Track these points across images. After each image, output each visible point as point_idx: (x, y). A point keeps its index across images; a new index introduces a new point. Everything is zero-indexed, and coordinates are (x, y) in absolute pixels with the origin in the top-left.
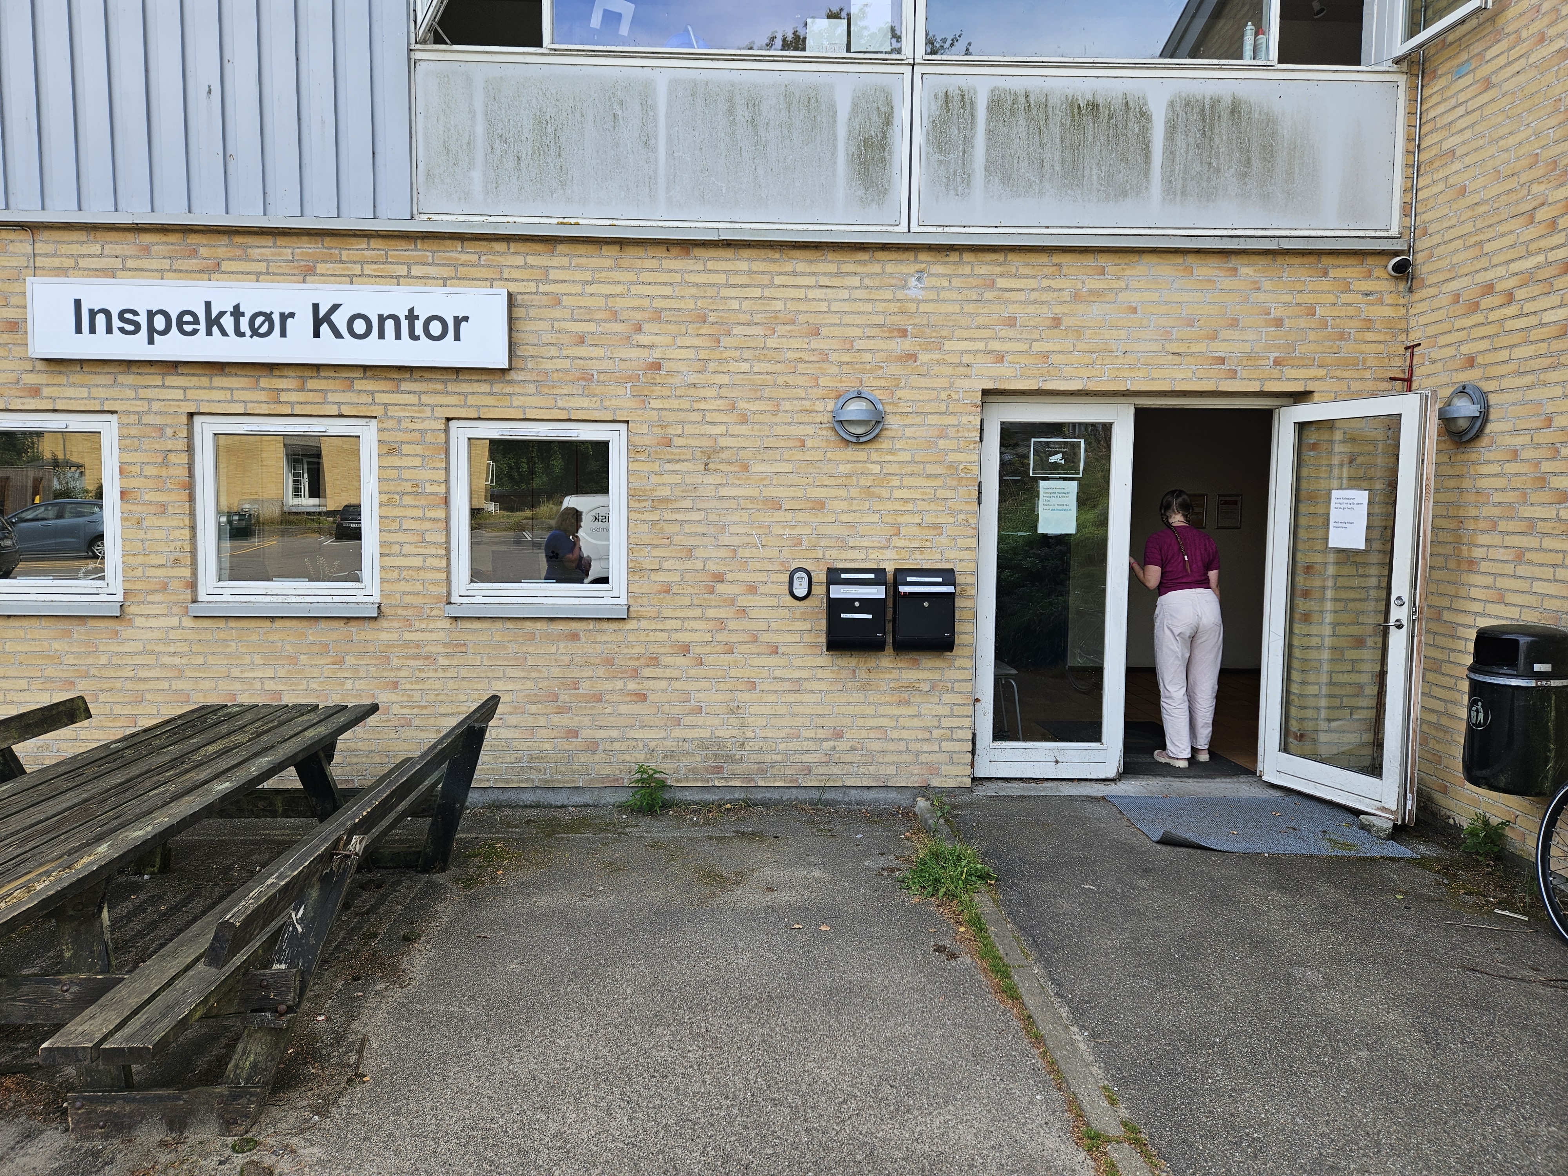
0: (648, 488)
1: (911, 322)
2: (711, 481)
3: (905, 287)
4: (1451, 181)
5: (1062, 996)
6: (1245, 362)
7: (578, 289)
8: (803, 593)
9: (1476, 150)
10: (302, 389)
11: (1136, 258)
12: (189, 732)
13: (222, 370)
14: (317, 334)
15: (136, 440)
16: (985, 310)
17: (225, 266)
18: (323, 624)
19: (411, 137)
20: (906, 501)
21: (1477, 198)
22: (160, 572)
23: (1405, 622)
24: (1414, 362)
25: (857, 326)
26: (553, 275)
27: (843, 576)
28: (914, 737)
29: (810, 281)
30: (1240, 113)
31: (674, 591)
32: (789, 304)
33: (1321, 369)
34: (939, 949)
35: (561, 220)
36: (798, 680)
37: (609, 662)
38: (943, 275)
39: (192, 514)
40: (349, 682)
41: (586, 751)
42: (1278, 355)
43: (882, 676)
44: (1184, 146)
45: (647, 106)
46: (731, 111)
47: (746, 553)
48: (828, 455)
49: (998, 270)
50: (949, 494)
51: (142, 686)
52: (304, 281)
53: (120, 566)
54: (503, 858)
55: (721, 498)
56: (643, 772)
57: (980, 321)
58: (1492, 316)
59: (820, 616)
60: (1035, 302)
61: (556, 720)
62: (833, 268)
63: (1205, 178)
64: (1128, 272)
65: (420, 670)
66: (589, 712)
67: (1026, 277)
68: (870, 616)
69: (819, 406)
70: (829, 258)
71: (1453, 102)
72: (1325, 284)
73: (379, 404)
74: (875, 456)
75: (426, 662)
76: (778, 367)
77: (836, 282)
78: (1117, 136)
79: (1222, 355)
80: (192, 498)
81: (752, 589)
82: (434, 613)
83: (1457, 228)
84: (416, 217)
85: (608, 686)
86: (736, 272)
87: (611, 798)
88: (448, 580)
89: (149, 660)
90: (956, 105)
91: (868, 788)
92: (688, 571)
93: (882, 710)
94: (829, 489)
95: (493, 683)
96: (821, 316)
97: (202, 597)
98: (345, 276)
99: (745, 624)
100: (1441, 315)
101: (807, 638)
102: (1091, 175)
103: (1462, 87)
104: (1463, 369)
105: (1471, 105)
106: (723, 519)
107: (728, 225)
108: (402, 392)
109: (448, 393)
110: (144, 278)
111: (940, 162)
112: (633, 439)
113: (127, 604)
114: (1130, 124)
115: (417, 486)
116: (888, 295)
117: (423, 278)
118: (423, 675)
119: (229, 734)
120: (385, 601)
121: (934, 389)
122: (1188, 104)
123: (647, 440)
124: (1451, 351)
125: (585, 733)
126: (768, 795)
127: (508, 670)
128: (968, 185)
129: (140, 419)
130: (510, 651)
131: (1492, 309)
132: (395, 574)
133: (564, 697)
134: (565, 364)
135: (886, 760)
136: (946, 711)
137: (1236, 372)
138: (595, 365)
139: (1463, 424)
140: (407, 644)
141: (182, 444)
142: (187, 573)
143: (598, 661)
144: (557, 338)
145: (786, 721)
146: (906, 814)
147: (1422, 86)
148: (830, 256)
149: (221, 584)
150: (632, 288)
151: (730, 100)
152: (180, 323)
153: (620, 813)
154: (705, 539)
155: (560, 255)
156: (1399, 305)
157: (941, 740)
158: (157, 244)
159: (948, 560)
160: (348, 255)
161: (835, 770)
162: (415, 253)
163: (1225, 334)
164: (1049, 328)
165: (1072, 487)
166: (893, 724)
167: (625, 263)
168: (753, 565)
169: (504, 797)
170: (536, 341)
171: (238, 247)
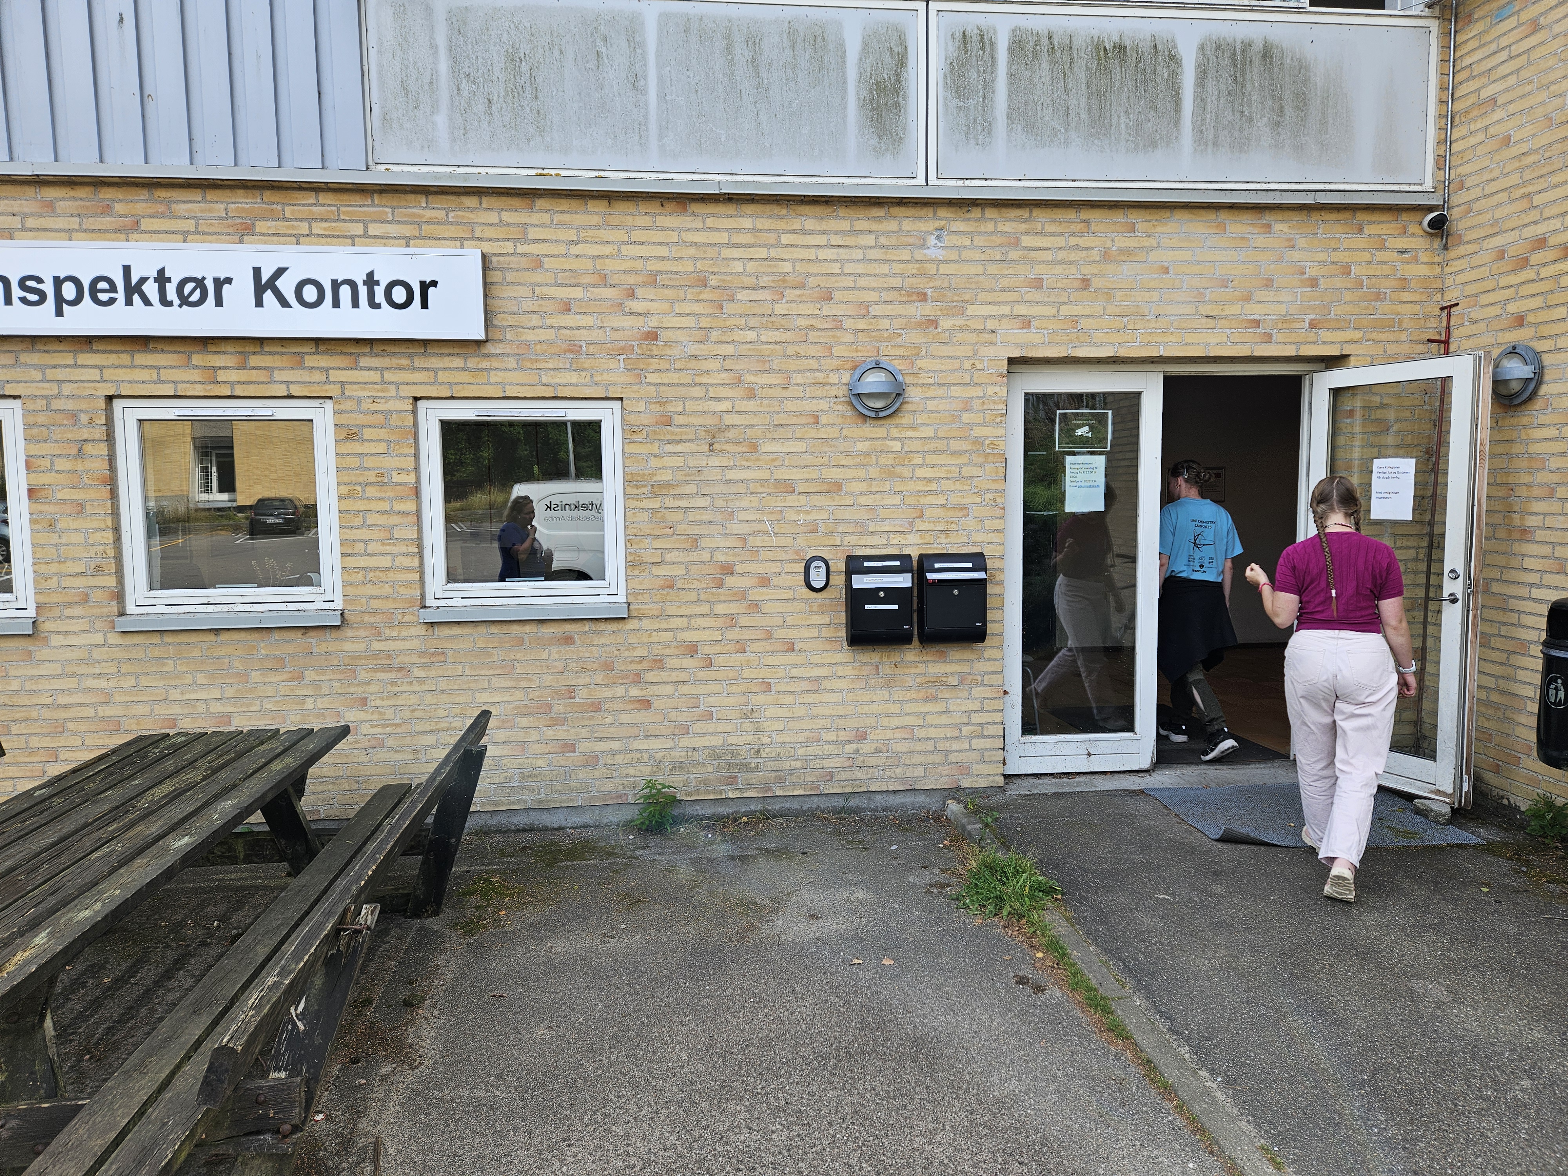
0: (646, 472)
1: (931, 285)
2: (717, 464)
3: (923, 246)
4: (1492, 131)
5: (1177, 1033)
6: (1280, 326)
7: (561, 249)
8: (821, 584)
9: (1523, 97)
10: (243, 367)
11: (1166, 214)
12: (128, 772)
13: (146, 345)
14: (259, 303)
15: (44, 429)
16: (1010, 271)
17: (145, 224)
18: (277, 636)
19: (363, 75)
20: (929, 480)
21: (1524, 148)
22: (79, 582)
23: (1460, 596)
24: (1452, 323)
25: (873, 289)
26: (533, 233)
27: (866, 564)
28: (943, 736)
29: (821, 240)
30: (1272, 57)
31: (679, 585)
32: (798, 266)
33: (1357, 332)
34: (1022, 981)
35: (540, 171)
36: (817, 679)
37: (608, 667)
38: (965, 233)
39: (116, 513)
40: (310, 700)
41: (584, 766)
42: (1313, 317)
43: (907, 671)
44: (1215, 93)
45: (635, 42)
46: (728, 49)
47: (757, 541)
48: (845, 432)
49: (1023, 227)
50: (975, 472)
51: (62, 714)
52: (241, 242)
53: (30, 576)
54: (502, 895)
55: (728, 482)
56: (652, 788)
57: (1004, 283)
58: (1544, 272)
59: (839, 608)
60: (1062, 262)
61: (550, 733)
62: (845, 225)
63: (1237, 127)
64: (1159, 229)
65: (393, 684)
66: (587, 723)
67: (1053, 234)
68: (896, 607)
69: (834, 378)
70: (841, 214)
71: (1493, 47)
72: (1360, 241)
73: (334, 383)
74: (895, 433)
75: (399, 675)
76: (788, 336)
77: (849, 241)
78: (1145, 81)
79: (1257, 317)
80: (114, 495)
81: (765, 581)
82: (406, 619)
83: (1500, 180)
84: (372, 167)
85: (607, 693)
86: (739, 230)
87: (614, 817)
88: (422, 581)
89: (71, 684)
90: (974, 45)
91: (895, 792)
92: (693, 563)
93: (908, 708)
94: (847, 470)
95: (478, 695)
96: (834, 279)
97: (131, 609)
98: (290, 235)
99: (757, 620)
100: (1484, 272)
101: (826, 633)
102: (1119, 124)
103: (1503, 31)
104: (1511, 328)
105: (1515, 50)
106: (730, 504)
107: (729, 178)
108: (362, 369)
109: (415, 369)
110: (48, 239)
111: (959, 108)
112: (628, 418)
113: (41, 620)
114: (1159, 69)
115: (382, 475)
116: (905, 255)
117: (382, 237)
118: (396, 689)
119: (177, 772)
120: (349, 608)
121: (957, 358)
122: (1218, 47)
123: (645, 419)
124: (1496, 310)
125: (584, 747)
126: (787, 805)
127: (494, 680)
128: (989, 133)
129: (48, 404)
130: (496, 658)
131: (1544, 265)
132: (360, 576)
133: (558, 707)
134: (550, 334)
135: (914, 761)
136: (976, 706)
137: (1270, 335)
138: (583, 336)
139: (1515, 387)
140: (377, 654)
141: (99, 433)
142: (112, 581)
143: (595, 666)
144: (540, 305)
145: (806, 724)
146: (937, 819)
147: (1455, 32)
148: (842, 212)
149: (153, 593)
150: (623, 248)
151: (728, 37)
152: (94, 292)
153: (626, 833)
154: (712, 527)
155: (541, 211)
156: (1434, 263)
157: (971, 738)
158: (63, 199)
159: (975, 544)
160: (293, 212)
161: (859, 774)
162: (371, 209)
163: (1259, 295)
164: (1077, 289)
165: (1100, 461)
166: (920, 722)
167: (615, 220)
168: (764, 554)
169: (493, 821)
170: (515, 309)
171: (161, 202)
